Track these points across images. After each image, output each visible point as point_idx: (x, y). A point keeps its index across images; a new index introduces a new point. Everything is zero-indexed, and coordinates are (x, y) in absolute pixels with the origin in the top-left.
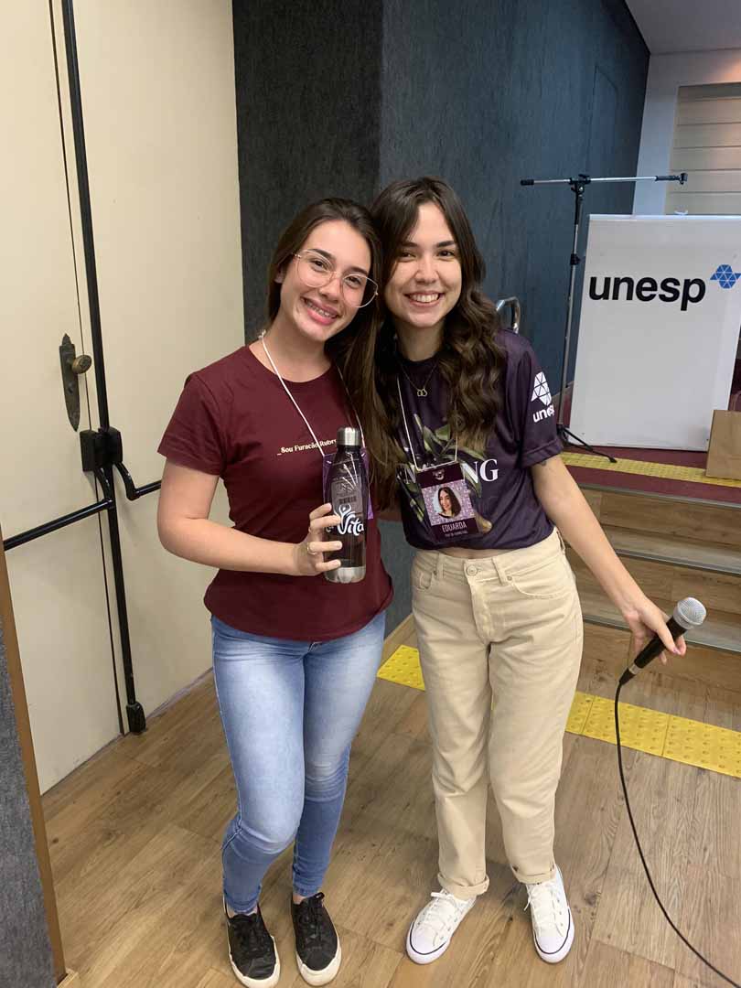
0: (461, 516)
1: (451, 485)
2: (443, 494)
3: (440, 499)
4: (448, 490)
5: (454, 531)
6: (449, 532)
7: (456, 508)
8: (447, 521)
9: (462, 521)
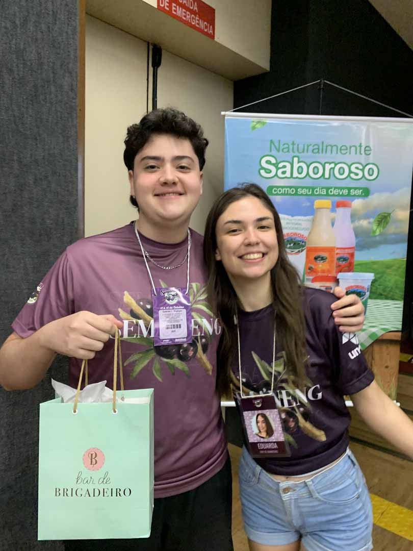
0: (273, 438)
1: (267, 412)
2: (260, 419)
3: (257, 422)
4: (264, 416)
5: (268, 449)
6: (263, 450)
7: (270, 431)
8: (262, 440)
9: (274, 442)
